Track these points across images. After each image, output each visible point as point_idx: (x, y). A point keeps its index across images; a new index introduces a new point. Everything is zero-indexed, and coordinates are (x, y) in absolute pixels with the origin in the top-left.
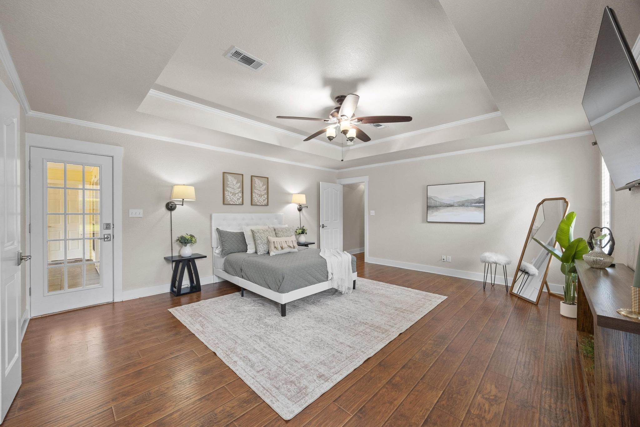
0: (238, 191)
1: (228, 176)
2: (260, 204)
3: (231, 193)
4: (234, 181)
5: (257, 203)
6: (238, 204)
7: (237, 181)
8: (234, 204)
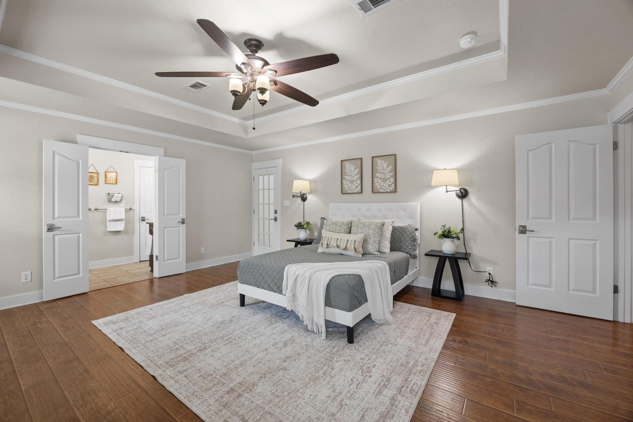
0: (356, 178)
1: (346, 163)
2: (384, 191)
3: (349, 181)
4: (352, 167)
5: (380, 190)
6: (356, 192)
7: (355, 167)
8: (352, 192)
